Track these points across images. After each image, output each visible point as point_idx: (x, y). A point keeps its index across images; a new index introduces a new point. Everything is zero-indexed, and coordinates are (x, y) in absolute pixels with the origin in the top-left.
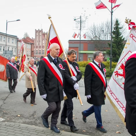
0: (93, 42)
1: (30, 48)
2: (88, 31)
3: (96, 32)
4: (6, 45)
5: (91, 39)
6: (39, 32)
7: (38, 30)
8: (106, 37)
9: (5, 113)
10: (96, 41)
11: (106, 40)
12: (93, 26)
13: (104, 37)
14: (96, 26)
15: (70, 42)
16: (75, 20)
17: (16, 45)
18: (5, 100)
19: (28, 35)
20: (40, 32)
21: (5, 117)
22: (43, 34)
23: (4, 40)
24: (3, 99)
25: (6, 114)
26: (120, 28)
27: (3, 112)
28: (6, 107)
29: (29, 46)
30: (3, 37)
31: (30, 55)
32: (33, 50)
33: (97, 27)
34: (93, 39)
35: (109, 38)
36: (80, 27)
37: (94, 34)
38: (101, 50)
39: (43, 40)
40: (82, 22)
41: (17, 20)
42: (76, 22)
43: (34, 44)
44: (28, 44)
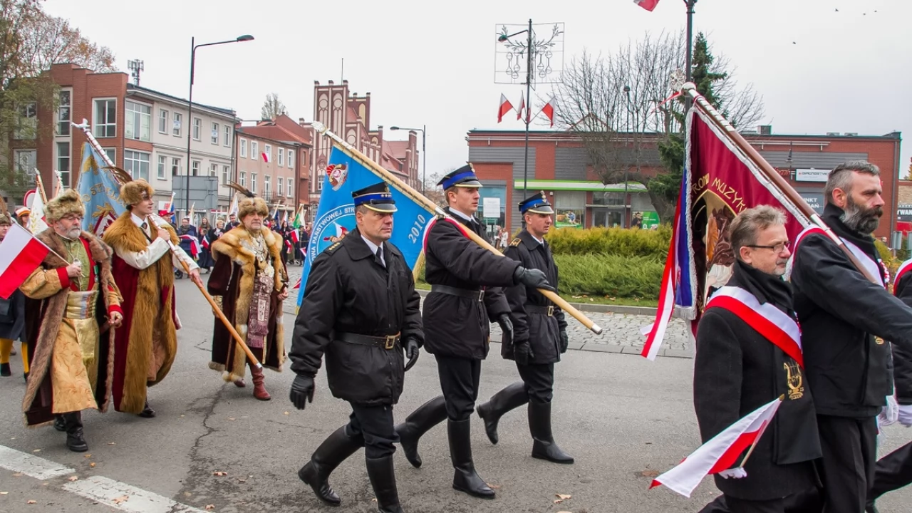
0: (579, 139)
1: (293, 165)
2: (557, 92)
3: (593, 94)
4: (189, 153)
5: (569, 126)
6: (334, 93)
7: (327, 84)
8: (641, 119)
9: (221, 480)
10: (593, 133)
11: (640, 130)
12: (579, 66)
13: (630, 116)
14: (593, 66)
15: (477, 138)
16: (503, 38)
17: (228, 153)
18: (209, 411)
19: (280, 106)
20: (338, 96)
21: (227, 503)
22: (349, 104)
23: (177, 131)
24: (198, 410)
25: (230, 488)
26: (717, 77)
27: (210, 480)
28: (222, 450)
29: (287, 158)
30: (172, 113)
31: (292, 195)
32: (303, 175)
33: (598, 72)
34: (582, 127)
35: (653, 123)
36: (526, 70)
37: (583, 105)
38: (616, 175)
39: (348, 130)
40: (538, 48)
41: (240, 39)
42: (510, 49)
43: (307, 147)
44: (283, 149)
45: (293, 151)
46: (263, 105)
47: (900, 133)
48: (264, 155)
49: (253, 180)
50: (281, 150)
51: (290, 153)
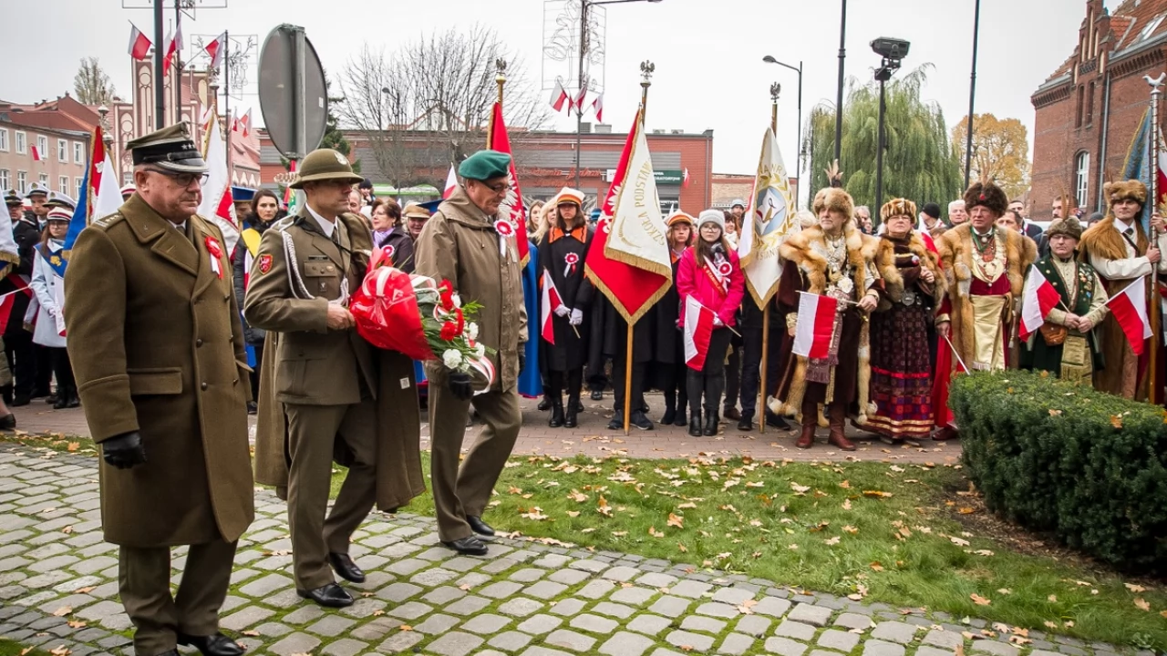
1: (82, 161)
29: (74, 152)
39: (181, 114)
44: (66, 141)
45: (82, 145)
46: (77, 73)
47: (712, 131)
48: (34, 149)
49: (21, 179)
50: (62, 143)
51: (77, 146)
